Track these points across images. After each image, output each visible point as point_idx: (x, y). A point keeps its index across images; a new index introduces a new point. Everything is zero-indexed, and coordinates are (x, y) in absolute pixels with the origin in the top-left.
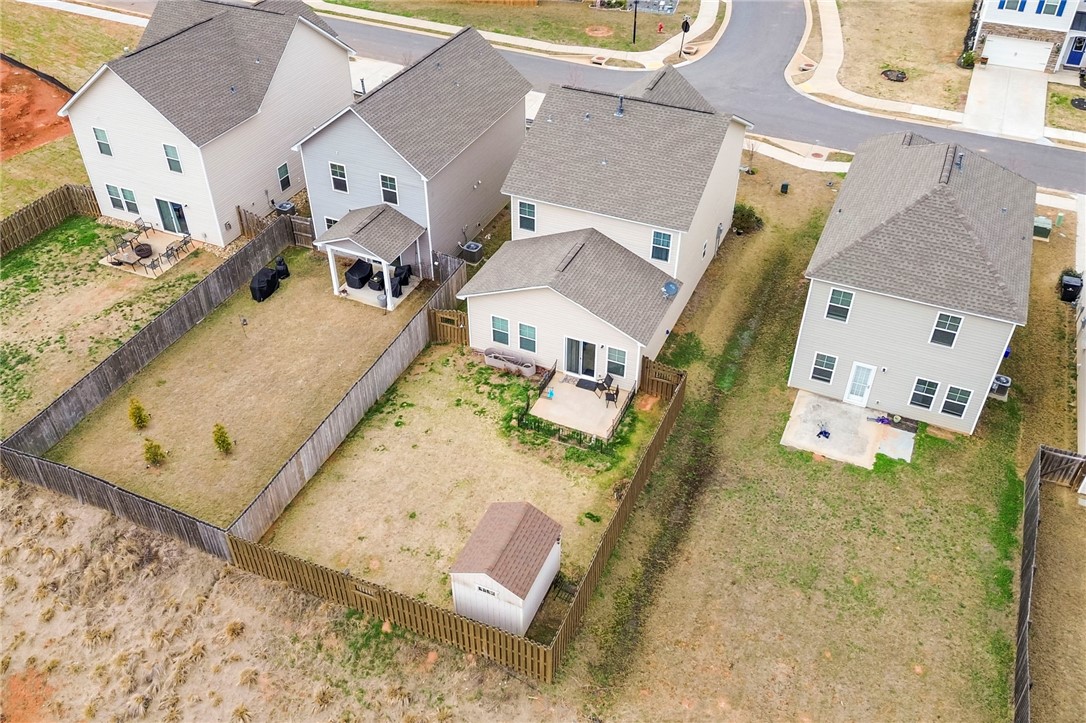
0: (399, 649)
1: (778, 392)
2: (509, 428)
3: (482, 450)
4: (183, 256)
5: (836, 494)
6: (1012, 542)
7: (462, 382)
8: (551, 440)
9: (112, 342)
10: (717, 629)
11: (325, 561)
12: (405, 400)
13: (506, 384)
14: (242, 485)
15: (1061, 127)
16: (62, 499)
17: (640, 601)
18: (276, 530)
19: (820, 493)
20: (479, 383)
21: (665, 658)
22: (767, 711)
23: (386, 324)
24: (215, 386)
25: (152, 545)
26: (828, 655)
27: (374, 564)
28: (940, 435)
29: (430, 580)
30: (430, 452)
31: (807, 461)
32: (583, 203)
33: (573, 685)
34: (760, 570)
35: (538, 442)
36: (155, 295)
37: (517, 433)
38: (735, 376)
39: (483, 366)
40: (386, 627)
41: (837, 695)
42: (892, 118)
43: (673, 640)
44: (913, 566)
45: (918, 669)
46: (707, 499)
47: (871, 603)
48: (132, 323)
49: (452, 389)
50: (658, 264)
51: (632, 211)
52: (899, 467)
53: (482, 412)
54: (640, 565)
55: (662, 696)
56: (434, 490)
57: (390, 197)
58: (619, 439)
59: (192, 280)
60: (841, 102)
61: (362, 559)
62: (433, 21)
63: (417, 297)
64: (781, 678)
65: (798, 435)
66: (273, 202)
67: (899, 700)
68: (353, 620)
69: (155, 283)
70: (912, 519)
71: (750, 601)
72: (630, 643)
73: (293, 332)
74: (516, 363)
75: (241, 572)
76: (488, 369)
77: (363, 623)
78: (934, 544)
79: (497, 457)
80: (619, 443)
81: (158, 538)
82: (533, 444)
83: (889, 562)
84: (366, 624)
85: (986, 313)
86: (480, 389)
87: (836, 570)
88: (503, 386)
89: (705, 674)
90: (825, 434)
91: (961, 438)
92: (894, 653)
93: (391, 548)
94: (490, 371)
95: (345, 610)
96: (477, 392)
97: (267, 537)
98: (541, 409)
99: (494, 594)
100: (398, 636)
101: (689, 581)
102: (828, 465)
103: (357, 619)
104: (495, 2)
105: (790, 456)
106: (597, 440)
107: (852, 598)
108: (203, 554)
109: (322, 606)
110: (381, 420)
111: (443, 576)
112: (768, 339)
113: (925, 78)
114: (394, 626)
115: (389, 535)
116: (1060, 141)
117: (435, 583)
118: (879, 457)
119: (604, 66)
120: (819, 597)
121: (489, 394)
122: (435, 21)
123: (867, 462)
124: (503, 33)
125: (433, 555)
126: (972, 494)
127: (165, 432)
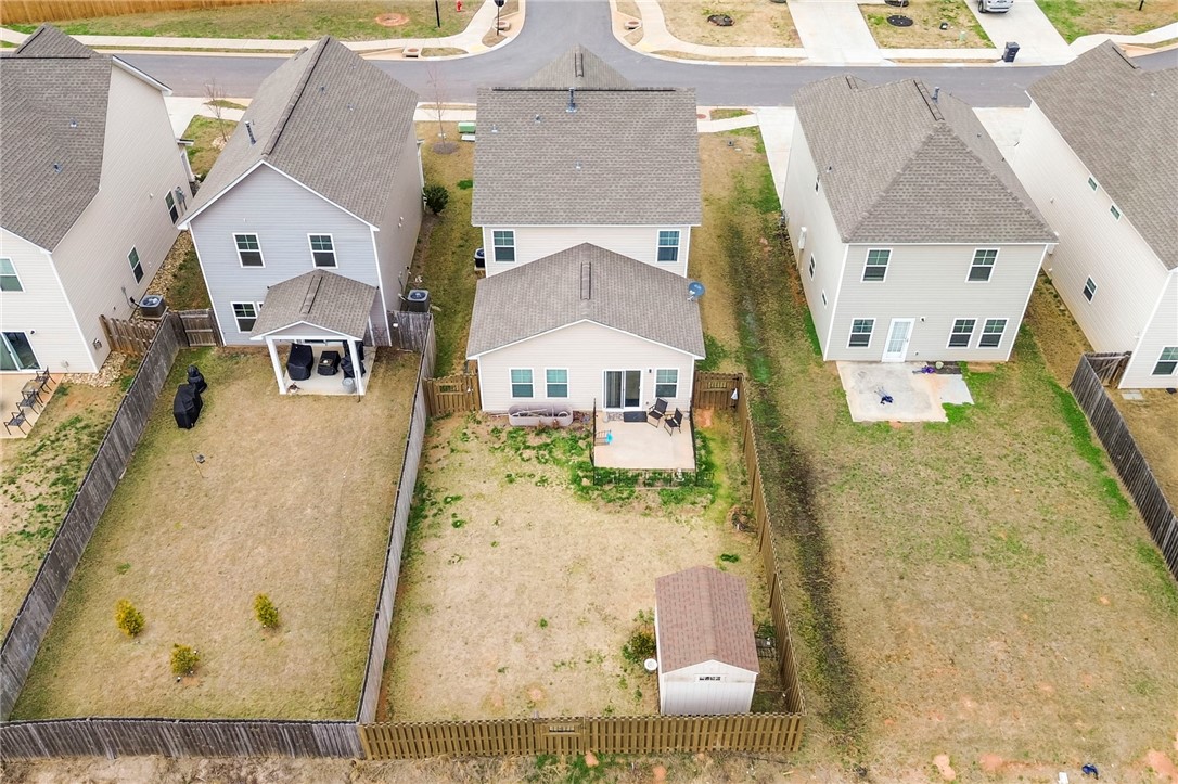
0: (616, 779)
1: (816, 369)
2: (585, 490)
3: (570, 524)
4: (47, 398)
5: (933, 455)
6: (1097, 452)
7: (498, 454)
8: (637, 489)
9: (18, 537)
10: (916, 630)
11: (474, 713)
12: (446, 494)
13: (549, 441)
14: (316, 660)
15: (893, 47)
16: (79, 763)
17: (826, 629)
18: (389, 698)
19: (918, 459)
20: (518, 449)
21: (887, 678)
22: (1010, 694)
23: (366, 412)
24: (201, 550)
25: (243, 774)
26: (1026, 617)
27: (535, 695)
28: (981, 369)
29: (608, 690)
30: (516, 544)
31: (888, 431)
32: (573, 217)
33: (819, 743)
34: (916, 555)
35: (625, 495)
36: (38, 459)
37: (596, 493)
38: (765, 364)
39: (511, 429)
40: (591, 761)
41: (1057, 653)
42: (744, 64)
43: (883, 657)
44: (1039, 504)
45: (1105, 601)
46: (821, 499)
47: (1028, 551)
48: (31, 505)
49: (492, 466)
50: (667, 266)
51: (630, 214)
52: (968, 412)
53: (543, 481)
54: (803, 592)
55: (907, 719)
56: (549, 587)
57: (325, 260)
58: (705, 467)
59: (78, 426)
60: (687, 56)
61: (517, 694)
62: (184, 36)
63: (382, 370)
64: (1001, 656)
65: (864, 409)
66: (132, 300)
67: (1107, 636)
68: (547, 767)
69: (29, 444)
70: (1011, 458)
71: (927, 590)
72: (844, 677)
73: (258, 454)
74: (550, 415)
75: (379, 764)
76: (518, 430)
77: (561, 766)
78: (1042, 476)
79: (592, 525)
80: (706, 469)
81: (246, 762)
82: (623, 499)
83: (1018, 507)
84: (565, 765)
85: (1022, 240)
86: (524, 456)
87: (980, 531)
88: (548, 445)
89: (934, 680)
90: (887, 399)
91: (998, 366)
92: (1076, 593)
93: (543, 669)
94: (522, 433)
95: (531, 759)
96: (523, 459)
97: (385, 708)
98: (605, 458)
99: (719, 679)
100: (609, 765)
101: (860, 591)
102: (908, 430)
103: (551, 764)
104: (249, 3)
105: (870, 432)
106: (684, 474)
107: (1010, 554)
108: (318, 760)
109: (503, 764)
110: (430, 526)
111: (619, 679)
112: (772, 318)
113: (749, 18)
114: (599, 756)
115: (530, 656)
116: (900, 61)
117: (616, 691)
118: (946, 406)
119: (421, 58)
120: (984, 564)
121: (538, 458)
122: (188, 36)
123: (940, 416)
124: (282, 38)
125: (593, 660)
126: (1040, 417)
127: (171, 628)
